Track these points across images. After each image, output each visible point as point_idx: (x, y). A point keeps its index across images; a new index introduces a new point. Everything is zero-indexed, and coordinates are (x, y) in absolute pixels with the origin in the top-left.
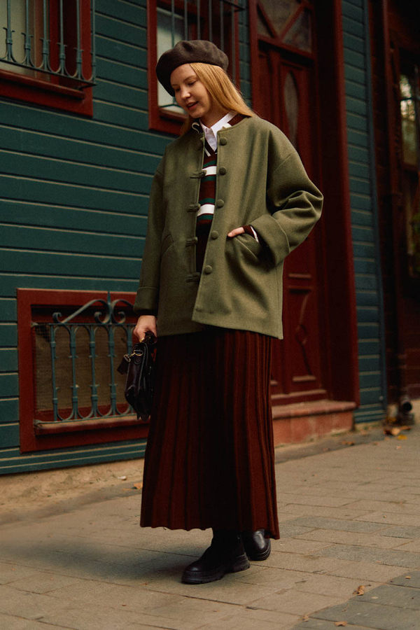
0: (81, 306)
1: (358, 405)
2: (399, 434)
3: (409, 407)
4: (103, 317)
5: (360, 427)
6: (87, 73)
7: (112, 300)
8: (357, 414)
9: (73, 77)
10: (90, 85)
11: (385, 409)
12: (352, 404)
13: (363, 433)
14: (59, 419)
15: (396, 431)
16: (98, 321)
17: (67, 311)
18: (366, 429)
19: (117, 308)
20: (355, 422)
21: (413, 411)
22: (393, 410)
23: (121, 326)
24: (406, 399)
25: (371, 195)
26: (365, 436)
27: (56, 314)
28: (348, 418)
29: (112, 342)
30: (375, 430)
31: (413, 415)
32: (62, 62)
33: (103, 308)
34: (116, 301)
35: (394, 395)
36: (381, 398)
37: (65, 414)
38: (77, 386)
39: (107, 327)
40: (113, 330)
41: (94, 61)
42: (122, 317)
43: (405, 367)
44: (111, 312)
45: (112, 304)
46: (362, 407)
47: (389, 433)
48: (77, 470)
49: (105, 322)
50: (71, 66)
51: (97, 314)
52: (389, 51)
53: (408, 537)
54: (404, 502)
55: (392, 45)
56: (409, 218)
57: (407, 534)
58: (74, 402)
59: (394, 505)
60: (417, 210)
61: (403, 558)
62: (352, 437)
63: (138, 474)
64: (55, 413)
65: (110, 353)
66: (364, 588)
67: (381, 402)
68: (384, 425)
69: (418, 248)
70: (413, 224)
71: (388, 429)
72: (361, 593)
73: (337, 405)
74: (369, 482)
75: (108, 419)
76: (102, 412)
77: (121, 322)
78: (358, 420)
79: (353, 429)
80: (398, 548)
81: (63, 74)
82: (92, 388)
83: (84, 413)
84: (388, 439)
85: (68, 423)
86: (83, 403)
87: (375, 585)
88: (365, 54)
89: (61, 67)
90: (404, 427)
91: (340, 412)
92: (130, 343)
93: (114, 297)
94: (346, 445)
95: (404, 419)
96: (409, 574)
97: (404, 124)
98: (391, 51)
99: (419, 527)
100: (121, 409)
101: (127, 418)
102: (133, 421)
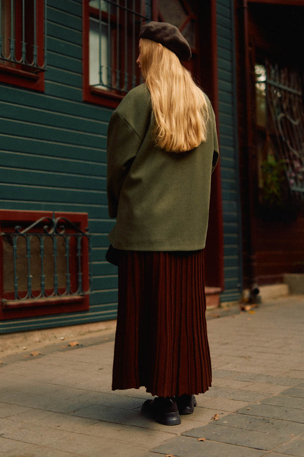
0: (34, 222)
1: (223, 289)
2: (251, 310)
3: (257, 291)
4: (49, 229)
5: (224, 304)
6: (41, 62)
7: (56, 218)
8: (223, 296)
9: (31, 65)
10: (43, 71)
11: (241, 292)
12: (218, 289)
13: (226, 309)
14: (18, 299)
15: (248, 308)
16: (46, 232)
17: (25, 224)
18: (228, 306)
19: (59, 223)
20: (220, 301)
21: (260, 294)
22: (247, 293)
23: (61, 235)
24: (255, 286)
25: (234, 147)
26: (227, 311)
27: (17, 227)
28: (216, 299)
29: (55, 246)
30: (235, 307)
31: (260, 298)
32: (24, 55)
33: (49, 223)
34: (58, 219)
35: (248, 283)
36: (239, 285)
37: (22, 295)
38: (31, 276)
39: (51, 236)
40: (56, 238)
41: (46, 54)
42: (62, 229)
43: (255, 264)
44: (55, 226)
45: (56, 221)
46: (226, 291)
47: (243, 309)
48: (30, 333)
49: (51, 232)
50: (29, 58)
51: (46, 227)
52: (248, 49)
53: (251, 381)
54: (250, 357)
55: (250, 45)
56: (260, 163)
57: (250, 379)
58: (28, 287)
59: (243, 359)
60: (265, 158)
61: (246, 396)
62: (218, 311)
63: (72, 335)
64: (16, 294)
65: (54, 254)
66: (218, 415)
67: (238, 288)
68: (240, 303)
69: (265, 183)
70: (262, 167)
71: (243, 306)
72: (216, 419)
73: (207, 290)
74: (227, 343)
75: (52, 299)
76: (47, 293)
77: (62, 233)
78: (223, 300)
79: (219, 306)
80: (244, 389)
81: (24, 63)
82: (41, 277)
83: (35, 294)
84: (242, 313)
85: (25, 301)
86: (35, 288)
87: (226, 414)
88: (231, 51)
89: (23, 58)
90: (254, 305)
91: (210, 294)
92: (68, 246)
93: (58, 215)
94: (214, 317)
95: (254, 299)
96: (249, 406)
97: (258, 99)
98: (250, 49)
99: (258, 375)
100: (61, 292)
101: (65, 298)
102: (69, 300)
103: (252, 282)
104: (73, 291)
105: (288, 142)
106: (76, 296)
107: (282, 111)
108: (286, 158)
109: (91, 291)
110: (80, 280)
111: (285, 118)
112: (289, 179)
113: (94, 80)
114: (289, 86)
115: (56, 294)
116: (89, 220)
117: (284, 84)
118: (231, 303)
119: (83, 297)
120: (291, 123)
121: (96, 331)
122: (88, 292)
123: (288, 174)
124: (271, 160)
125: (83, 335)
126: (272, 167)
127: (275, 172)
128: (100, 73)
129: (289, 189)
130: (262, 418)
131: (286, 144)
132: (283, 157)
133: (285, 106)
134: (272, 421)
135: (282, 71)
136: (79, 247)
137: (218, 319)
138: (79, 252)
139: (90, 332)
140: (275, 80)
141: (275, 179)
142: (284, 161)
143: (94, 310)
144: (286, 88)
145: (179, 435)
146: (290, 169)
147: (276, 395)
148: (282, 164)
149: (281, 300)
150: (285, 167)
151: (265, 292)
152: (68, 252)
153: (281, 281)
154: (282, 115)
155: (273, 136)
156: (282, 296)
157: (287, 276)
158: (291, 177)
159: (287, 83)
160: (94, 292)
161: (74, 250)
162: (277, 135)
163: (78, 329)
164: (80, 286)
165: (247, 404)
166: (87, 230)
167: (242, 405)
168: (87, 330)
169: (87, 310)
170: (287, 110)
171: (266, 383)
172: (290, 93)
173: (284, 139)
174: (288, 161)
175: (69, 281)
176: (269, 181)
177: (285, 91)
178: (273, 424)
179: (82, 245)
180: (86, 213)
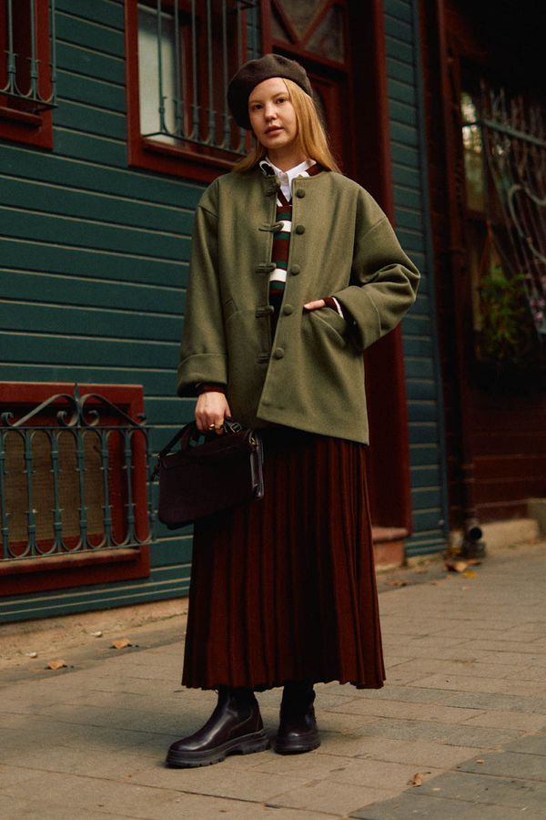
0: (40, 404)
1: (411, 531)
2: (466, 570)
3: (477, 534)
4: (68, 418)
5: (413, 561)
6: (45, 91)
7: (81, 396)
8: (410, 544)
9: (26, 97)
10: (50, 107)
11: (446, 536)
12: (402, 531)
13: (418, 569)
14: (11, 556)
15: (461, 566)
16: (62, 423)
17: (20, 409)
18: (421, 563)
19: (87, 406)
20: (406, 555)
21: (483, 539)
22: (457, 538)
23: (93, 429)
24: (474, 523)
25: (425, 252)
26: (420, 573)
27: (6, 414)
28: (399, 547)
29: (81, 451)
30: (435, 565)
31: (484, 545)
32: (12, 77)
33: (69, 406)
34: (85, 396)
35: (458, 518)
36: (441, 522)
37: (18, 549)
38: (34, 511)
39: (73, 432)
40: (83, 435)
41: (54, 75)
42: (94, 417)
43: (472, 480)
44: (80, 411)
45: (80, 401)
46: (415, 535)
47: (452, 569)
49: (71, 424)
50: (23, 81)
51: (61, 413)
52: (446, 61)
53: (479, 707)
54: (474, 661)
55: (450, 53)
56: (476, 283)
57: (478, 703)
58: (30, 533)
59: (460, 665)
60: (485, 271)
61: (473, 736)
62: (403, 575)
63: (117, 628)
64: (5, 547)
65: (78, 467)
66: (421, 776)
67: (440, 527)
68: (445, 558)
69: (487, 322)
70: (480, 289)
71: (451, 563)
72: (418, 784)
73: (377, 533)
74: (426, 635)
75: (76, 556)
76: (68, 545)
77: (93, 424)
78: (410, 551)
79: (405, 565)
80: (467, 723)
81: (12, 93)
82: (54, 513)
83: (44, 547)
84: (450, 577)
85: (23, 561)
86: (43, 534)
87: (436, 773)
88: (414, 65)
89: (11, 83)
90: (473, 561)
91: (384, 541)
92: (105, 452)
93: (84, 391)
94: (396, 586)
95: (472, 549)
96: (482, 756)
97: (468, 157)
98: (450, 60)
99: (495, 695)
100: (94, 542)
101: (102, 553)
102: (110, 558)
103: (468, 516)
104: (117, 539)
105: (529, 240)
106: (123, 550)
107: (516, 180)
108: (526, 272)
109: (153, 539)
110: (131, 517)
111: (522, 193)
112: (533, 311)
113: (149, 123)
114: (527, 132)
115: (59, 549)
116: (146, 399)
117: (518, 128)
118: (426, 558)
119: (138, 551)
120: (533, 204)
121: (164, 619)
122: (149, 541)
123: (532, 303)
124: (497, 275)
125: (139, 625)
126: (499, 290)
127: (506, 299)
128: (162, 111)
129: (534, 332)
130: (510, 780)
131: (526, 245)
132: (521, 269)
133: (520, 171)
134: (529, 784)
135: (513, 103)
136: (128, 451)
137: (403, 590)
138: (128, 462)
139: (152, 620)
140: (499, 121)
141: (507, 312)
142: (522, 276)
143: (159, 577)
144: (521, 135)
145: (346, 816)
146: (535, 291)
147: (533, 734)
148: (520, 283)
149: (524, 549)
150: (526, 289)
151: (493, 534)
152: (105, 461)
153: (523, 513)
154: (516, 187)
155: (500, 230)
156: (527, 542)
157: (533, 502)
158: (538, 309)
159: (523, 125)
160: (158, 541)
161: (117, 457)
162: (509, 226)
163: (128, 613)
164: (132, 527)
165: (476, 752)
166: (142, 419)
167: (465, 755)
168: (146, 617)
169: (146, 578)
170: (525, 178)
171: (512, 710)
172: (529, 144)
173: (521, 234)
174: (529, 276)
175: (109, 519)
176: (494, 317)
177: (520, 141)
178: (532, 790)
179: (133, 448)
180: (140, 386)
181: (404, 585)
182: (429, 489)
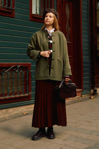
0: (11, 67)
1: (83, 90)
3: (96, 91)
4: (16, 70)
5: (83, 95)
6: (13, 7)
8: (83, 92)
9: (10, 8)
10: (14, 10)
11: (90, 91)
12: (81, 90)
13: (84, 97)
14: (4, 96)
15: (92, 97)
16: (15, 71)
17: (7, 68)
20: (82, 95)
21: (97, 92)
22: (92, 91)
23: (21, 72)
24: (95, 89)
25: (88, 35)
26: (84, 98)
27: (4, 70)
28: (80, 93)
29: (18, 76)
30: (87, 96)
31: (97, 93)
32: (7, 4)
33: (16, 67)
36: (89, 88)
37: (6, 95)
38: (9, 88)
39: (17, 73)
40: (19, 73)
41: (15, 4)
42: (21, 70)
43: (96, 80)
44: (18, 69)
45: (19, 67)
46: (84, 90)
47: (90, 98)
48: (9, 109)
49: (17, 71)
50: (9, 5)
51: (15, 69)
62: (81, 98)
67: (89, 89)
71: (90, 96)
73: (77, 90)
76: (15, 94)
77: (21, 71)
81: (7, 7)
82: (13, 88)
84: (90, 100)
85: (7, 97)
89: (7, 5)
90: (95, 96)
91: (78, 92)
92: (23, 76)
93: (19, 64)
94: (79, 101)
95: (95, 94)
99: (94, 131)
100: (21, 93)
101: (22, 95)
102: (24, 96)
103: (94, 87)
106: (26, 95)
110: (28, 89)
113: (34, 12)
116: (32, 65)
119: (29, 95)
122: (30, 93)
125: (29, 109)
128: (36, 10)
136: (28, 76)
137: (81, 102)
138: (27, 78)
152: (23, 78)
161: (25, 77)
163: (27, 107)
164: (28, 91)
166: (31, 70)
168: (30, 107)
169: (30, 100)
171: (97, 135)
179: (29, 75)
180: (30, 63)
181: (81, 101)
182: (87, 82)
